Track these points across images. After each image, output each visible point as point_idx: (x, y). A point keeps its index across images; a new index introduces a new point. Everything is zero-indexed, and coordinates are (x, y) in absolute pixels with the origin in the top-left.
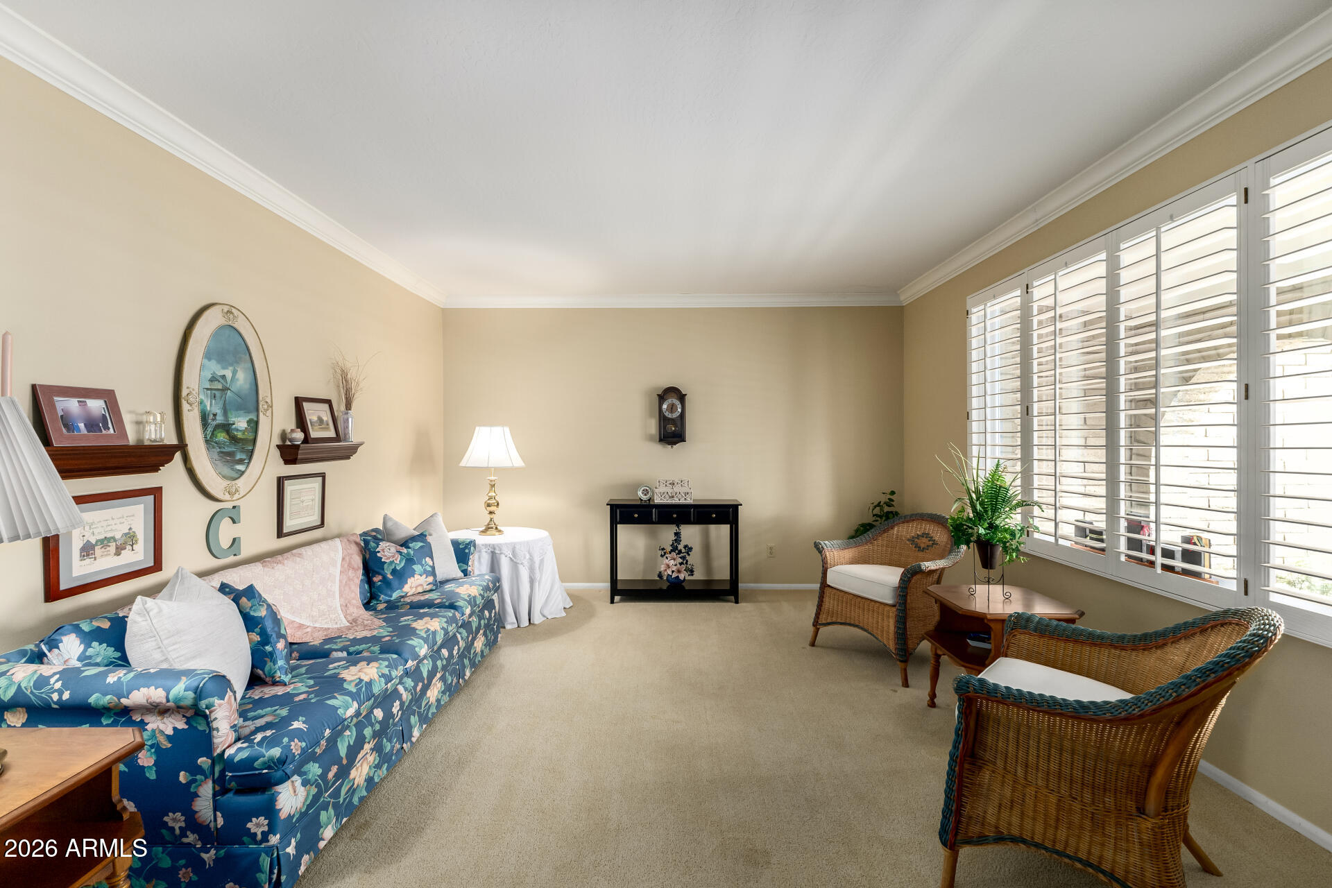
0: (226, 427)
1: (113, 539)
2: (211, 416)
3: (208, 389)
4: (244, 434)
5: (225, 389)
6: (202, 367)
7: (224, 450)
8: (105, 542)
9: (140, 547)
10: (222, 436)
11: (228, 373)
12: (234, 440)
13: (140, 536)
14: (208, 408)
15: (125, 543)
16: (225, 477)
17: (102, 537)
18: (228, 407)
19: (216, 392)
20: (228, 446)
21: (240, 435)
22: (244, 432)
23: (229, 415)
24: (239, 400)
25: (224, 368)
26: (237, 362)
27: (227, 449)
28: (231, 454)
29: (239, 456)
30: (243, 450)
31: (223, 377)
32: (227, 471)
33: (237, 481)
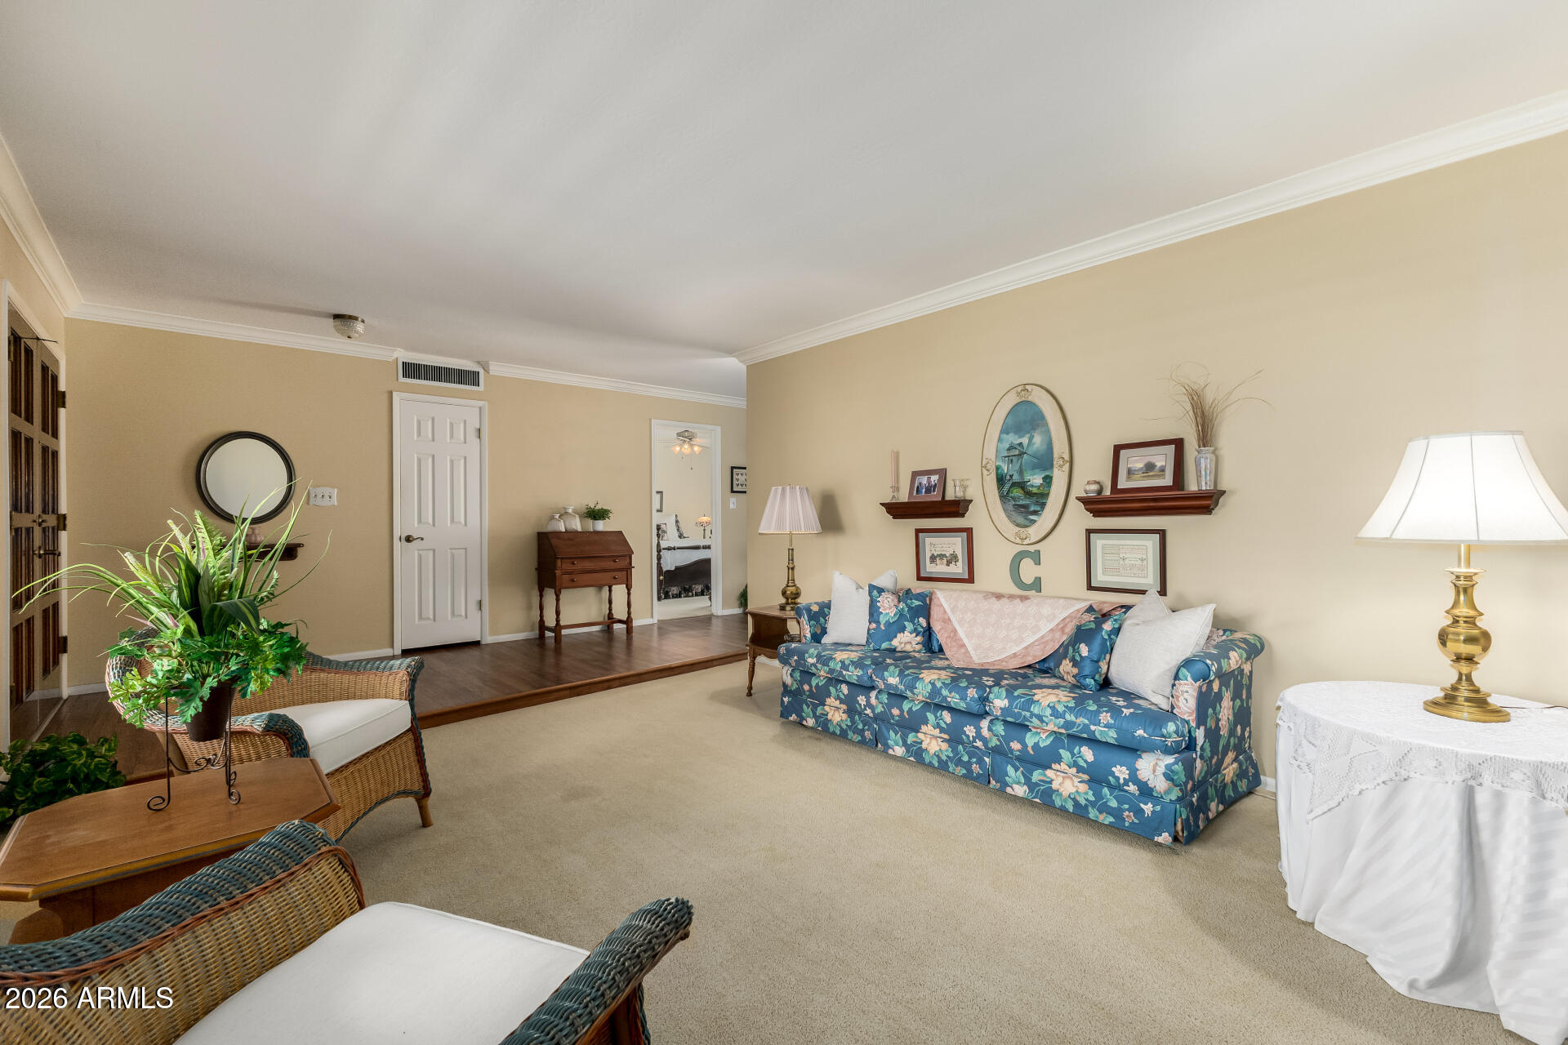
0: (1022, 485)
1: (945, 556)
2: (1008, 477)
3: (1005, 457)
4: (1039, 489)
5: (1021, 454)
6: (1000, 440)
7: (1017, 503)
8: (942, 556)
9: (960, 563)
10: (1017, 492)
11: (1025, 441)
12: (1029, 494)
13: (960, 557)
14: (1006, 471)
15: (951, 559)
16: (1018, 525)
17: (939, 553)
18: (1024, 467)
19: (1014, 458)
20: (1022, 500)
21: (1035, 490)
22: (1039, 488)
23: (1025, 474)
24: (1035, 461)
25: (1020, 438)
26: (1034, 429)
27: (1021, 502)
28: (1025, 507)
29: (1032, 508)
30: (1037, 503)
31: (1020, 444)
32: (1020, 520)
33: (1027, 529)
